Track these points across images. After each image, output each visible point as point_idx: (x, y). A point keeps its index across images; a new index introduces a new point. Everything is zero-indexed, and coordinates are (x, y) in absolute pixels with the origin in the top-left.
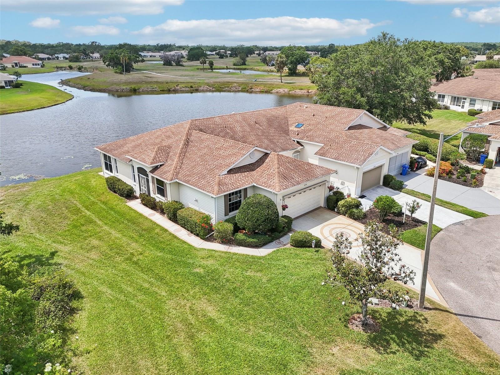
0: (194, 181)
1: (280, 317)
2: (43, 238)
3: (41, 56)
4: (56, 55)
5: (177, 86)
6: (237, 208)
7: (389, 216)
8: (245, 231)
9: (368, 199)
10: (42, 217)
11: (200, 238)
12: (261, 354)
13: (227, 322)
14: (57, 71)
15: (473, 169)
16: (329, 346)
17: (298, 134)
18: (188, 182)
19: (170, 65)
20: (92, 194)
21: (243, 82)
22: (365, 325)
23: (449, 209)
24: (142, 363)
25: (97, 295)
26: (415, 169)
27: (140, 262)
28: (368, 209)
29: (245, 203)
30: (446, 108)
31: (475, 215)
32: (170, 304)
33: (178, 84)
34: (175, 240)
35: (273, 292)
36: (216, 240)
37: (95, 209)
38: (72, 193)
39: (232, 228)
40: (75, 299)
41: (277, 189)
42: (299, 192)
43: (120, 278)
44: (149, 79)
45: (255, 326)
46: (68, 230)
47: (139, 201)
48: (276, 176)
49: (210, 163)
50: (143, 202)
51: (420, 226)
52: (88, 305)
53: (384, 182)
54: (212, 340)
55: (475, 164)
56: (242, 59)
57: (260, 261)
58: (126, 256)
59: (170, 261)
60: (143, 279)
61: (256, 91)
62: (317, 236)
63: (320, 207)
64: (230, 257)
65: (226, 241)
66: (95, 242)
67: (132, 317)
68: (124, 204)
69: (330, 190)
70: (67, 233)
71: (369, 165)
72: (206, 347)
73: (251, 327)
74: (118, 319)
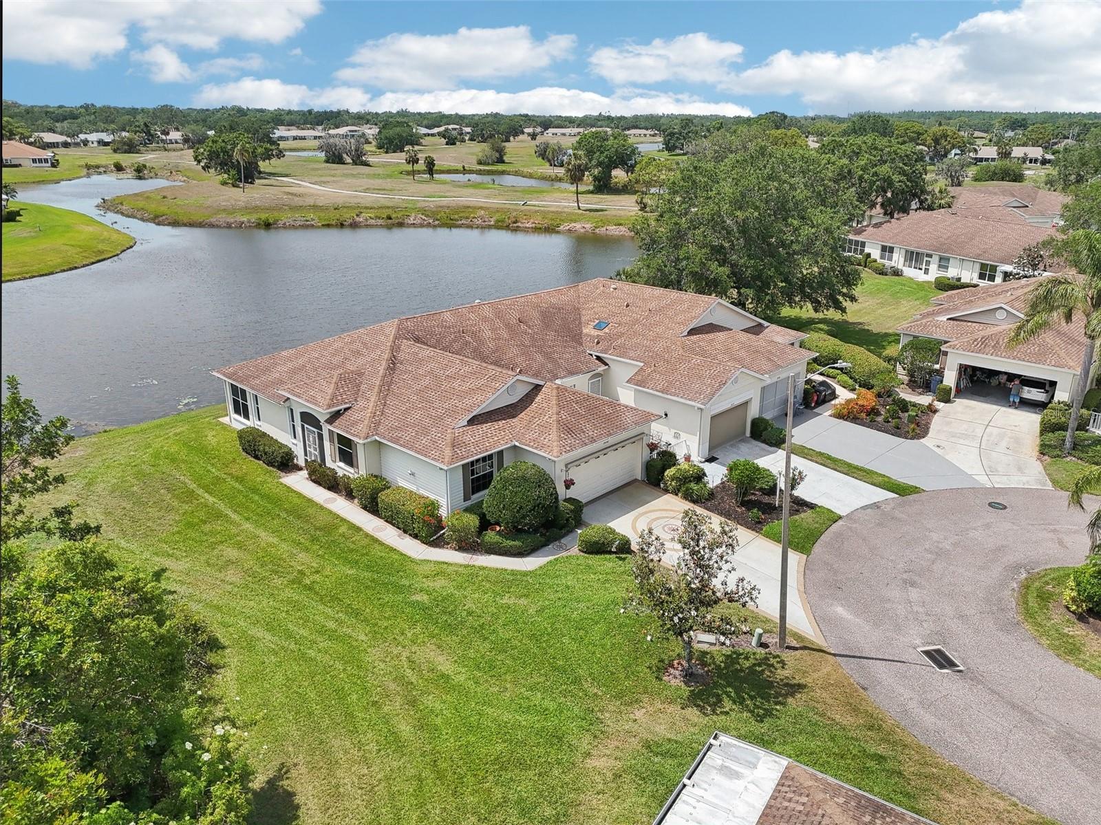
0: (407, 438)
1: (555, 669)
2: (134, 546)
3: (49, 137)
4: (82, 136)
5: (357, 215)
6: (486, 486)
7: (753, 494)
8: (500, 527)
9: (720, 463)
10: (124, 508)
11: (421, 541)
12: (524, 723)
13: (470, 679)
14: (88, 176)
15: (914, 405)
16: (629, 708)
17: (598, 343)
18: (395, 441)
19: (340, 161)
20: (213, 461)
21: (497, 206)
22: (689, 676)
23: (860, 480)
24: (336, 743)
25: (250, 644)
26: (813, 405)
27: (317, 587)
28: (717, 482)
29: (499, 478)
30: (897, 273)
31: (902, 490)
32: (373, 655)
33: (360, 209)
34: (376, 545)
35: (546, 629)
36: (448, 544)
37: (223, 490)
38: (173, 460)
39: (477, 523)
40: (211, 651)
41: (556, 450)
42: (595, 454)
43: (284, 614)
44: (296, 199)
45: (515, 682)
46: (178, 532)
47: (305, 473)
48: (554, 429)
49: (437, 404)
50: (313, 478)
51: (805, 511)
52: (236, 660)
53: (752, 432)
54: (447, 705)
55: (920, 394)
56: (497, 151)
57: (525, 578)
58: (291, 577)
59: (370, 583)
60: (325, 615)
61: (526, 227)
62: (624, 534)
63: (636, 480)
64: (473, 574)
65: (466, 545)
66: (231, 553)
67: (313, 675)
68: (276, 480)
69: (652, 450)
70: (177, 538)
71: (722, 404)
72: (437, 716)
73: (508, 686)
74: (288, 679)
